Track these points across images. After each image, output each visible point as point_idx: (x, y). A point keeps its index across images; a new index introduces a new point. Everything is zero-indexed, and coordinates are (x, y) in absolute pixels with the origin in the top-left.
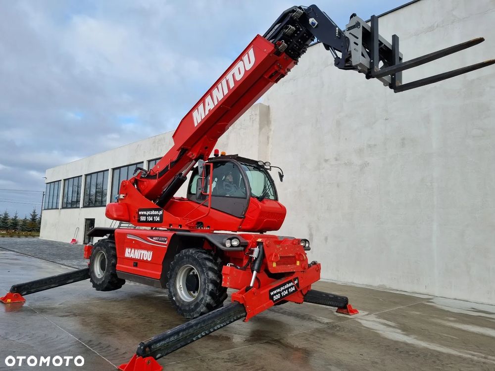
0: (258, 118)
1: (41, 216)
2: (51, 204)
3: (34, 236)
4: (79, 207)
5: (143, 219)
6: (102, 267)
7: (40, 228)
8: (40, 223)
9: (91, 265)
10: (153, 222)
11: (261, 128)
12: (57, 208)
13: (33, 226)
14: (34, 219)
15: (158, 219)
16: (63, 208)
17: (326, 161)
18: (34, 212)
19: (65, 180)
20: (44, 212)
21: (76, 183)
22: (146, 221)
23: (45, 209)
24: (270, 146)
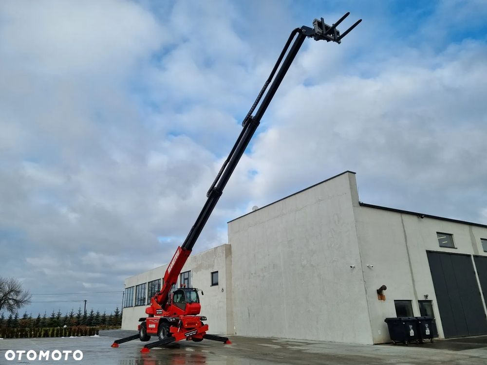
0: (225, 252)
1: (122, 312)
2: (128, 304)
3: (117, 328)
4: (145, 305)
5: (157, 313)
6: (143, 333)
7: (121, 322)
8: (121, 318)
9: (140, 332)
10: (160, 314)
11: (226, 258)
12: (132, 306)
13: (116, 321)
14: (117, 315)
15: (161, 313)
16: (136, 306)
17: (252, 274)
18: (117, 310)
19: (137, 286)
20: (124, 309)
21: (143, 287)
22: (158, 314)
23: (124, 308)
24: (232, 266)
